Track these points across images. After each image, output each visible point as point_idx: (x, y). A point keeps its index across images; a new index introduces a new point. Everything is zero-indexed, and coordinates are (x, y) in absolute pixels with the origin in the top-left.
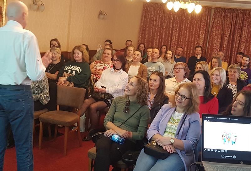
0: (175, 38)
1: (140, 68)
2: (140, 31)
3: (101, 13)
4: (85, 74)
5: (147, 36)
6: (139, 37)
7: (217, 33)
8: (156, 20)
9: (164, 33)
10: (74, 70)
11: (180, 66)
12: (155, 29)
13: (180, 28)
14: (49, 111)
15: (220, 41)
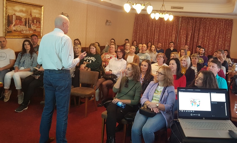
0: (156, 37)
1: (134, 57)
2: (133, 33)
3: (107, 21)
5: (138, 36)
6: (133, 37)
7: (183, 33)
8: (144, 25)
9: (149, 34)
10: (91, 60)
11: (161, 55)
12: (143, 31)
13: (160, 30)
14: (74, 87)
15: (185, 38)
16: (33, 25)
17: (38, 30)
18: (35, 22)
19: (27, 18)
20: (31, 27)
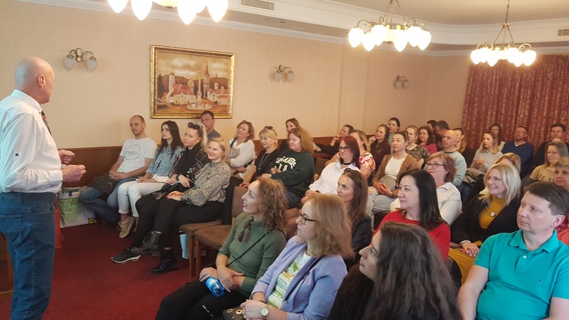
0: (523, 112)
2: (465, 104)
3: (398, 78)
4: (298, 170)
5: (475, 111)
9: (504, 105)
12: (490, 98)
16: (211, 93)
17: (223, 102)
18: (216, 87)
19: (198, 80)
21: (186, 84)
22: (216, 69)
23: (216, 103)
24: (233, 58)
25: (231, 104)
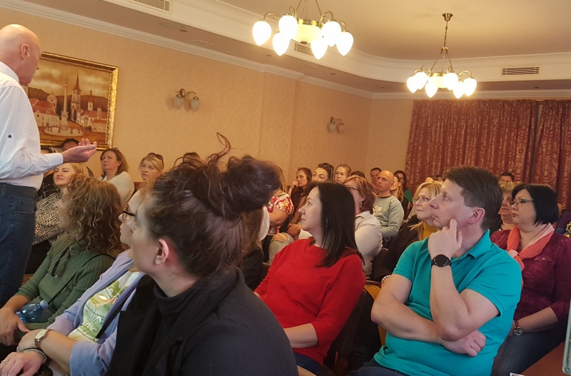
2: (408, 153)
3: (331, 120)
5: (419, 161)
6: (407, 163)
7: (549, 149)
8: (436, 131)
9: (449, 154)
12: (434, 147)
13: (479, 143)
15: (556, 165)
16: (82, 115)
17: (99, 128)
18: (90, 108)
19: (64, 97)
20: (75, 118)
21: (46, 99)
22: (91, 84)
23: (90, 128)
24: (116, 72)
25: (111, 131)
